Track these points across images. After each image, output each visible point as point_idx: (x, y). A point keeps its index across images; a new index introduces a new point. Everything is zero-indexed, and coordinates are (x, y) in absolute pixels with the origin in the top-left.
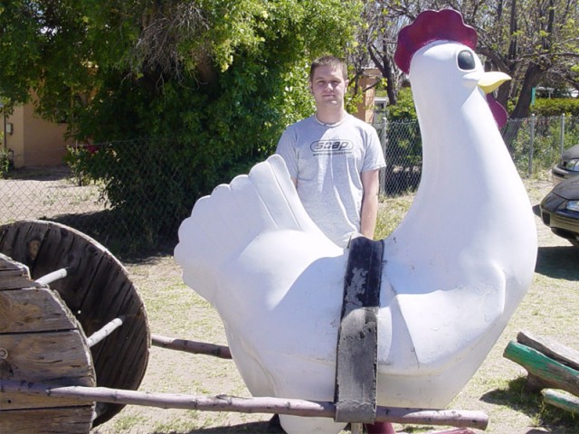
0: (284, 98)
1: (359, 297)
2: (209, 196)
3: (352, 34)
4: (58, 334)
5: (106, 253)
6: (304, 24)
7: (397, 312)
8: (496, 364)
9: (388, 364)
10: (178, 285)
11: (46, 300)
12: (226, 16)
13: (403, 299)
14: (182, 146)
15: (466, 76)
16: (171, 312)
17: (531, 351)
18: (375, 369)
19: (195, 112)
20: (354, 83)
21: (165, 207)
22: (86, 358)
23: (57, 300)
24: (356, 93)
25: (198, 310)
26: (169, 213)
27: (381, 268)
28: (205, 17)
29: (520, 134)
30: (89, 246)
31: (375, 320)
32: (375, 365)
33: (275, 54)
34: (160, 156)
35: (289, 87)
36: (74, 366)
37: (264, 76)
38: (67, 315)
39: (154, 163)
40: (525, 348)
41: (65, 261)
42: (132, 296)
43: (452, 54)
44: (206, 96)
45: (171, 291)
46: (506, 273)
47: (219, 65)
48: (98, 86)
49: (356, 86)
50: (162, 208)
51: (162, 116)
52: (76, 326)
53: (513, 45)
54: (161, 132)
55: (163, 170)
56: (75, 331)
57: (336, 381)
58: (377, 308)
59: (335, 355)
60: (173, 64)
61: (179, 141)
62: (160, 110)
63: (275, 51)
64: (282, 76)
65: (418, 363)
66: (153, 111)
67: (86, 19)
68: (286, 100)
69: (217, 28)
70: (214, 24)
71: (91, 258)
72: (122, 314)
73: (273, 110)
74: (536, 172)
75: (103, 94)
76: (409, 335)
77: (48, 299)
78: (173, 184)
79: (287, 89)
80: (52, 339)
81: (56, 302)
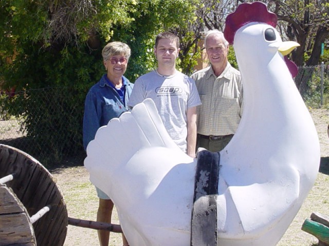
0: (146, 57)
1: (205, 189)
2: (106, 126)
3: (193, 12)
4: (12, 215)
5: (38, 164)
6: (160, 6)
7: (229, 198)
8: (298, 236)
9: (225, 232)
10: (77, 187)
11: (5, 194)
12: (108, 4)
13: (233, 189)
14: (77, 92)
15: (270, 45)
16: (75, 205)
17: (321, 225)
18: (216, 235)
19: (85, 68)
20: (195, 44)
21: (66, 134)
22: (30, 231)
23: (11, 194)
24: (196, 51)
25: (92, 203)
26: (69, 138)
27: (219, 170)
28: (94, 5)
29: (314, 76)
30: (27, 160)
31: (215, 203)
32: (216, 233)
33: (139, 27)
34: (62, 99)
35: (150, 49)
36: (22, 236)
37: (132, 42)
38: (18, 203)
39: (58, 104)
40: (316, 223)
41: (12, 170)
42: (55, 192)
43: (261, 31)
44: (93, 57)
45: (73, 191)
46: (299, 172)
47: (104, 37)
48: (18, 51)
49: (196, 47)
50: (64, 135)
51: (63, 72)
52: (23, 210)
53: (307, 14)
54: (62, 82)
55: (65, 108)
56: (23, 213)
57: (191, 243)
58: (216, 195)
59: (190, 227)
60: (74, 38)
61: (76, 89)
62: (61, 67)
63: (140, 25)
64: (145, 41)
65: (244, 231)
66: (56, 69)
67: (14, 8)
68: (148, 58)
69: (103, 13)
70: (101, 10)
71: (28, 168)
72: (49, 204)
73: (140, 65)
74: (326, 104)
75: (21, 57)
76: (238, 213)
77: (6, 193)
78: (72, 118)
79: (148, 50)
80: (9, 219)
81: (11, 195)
